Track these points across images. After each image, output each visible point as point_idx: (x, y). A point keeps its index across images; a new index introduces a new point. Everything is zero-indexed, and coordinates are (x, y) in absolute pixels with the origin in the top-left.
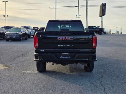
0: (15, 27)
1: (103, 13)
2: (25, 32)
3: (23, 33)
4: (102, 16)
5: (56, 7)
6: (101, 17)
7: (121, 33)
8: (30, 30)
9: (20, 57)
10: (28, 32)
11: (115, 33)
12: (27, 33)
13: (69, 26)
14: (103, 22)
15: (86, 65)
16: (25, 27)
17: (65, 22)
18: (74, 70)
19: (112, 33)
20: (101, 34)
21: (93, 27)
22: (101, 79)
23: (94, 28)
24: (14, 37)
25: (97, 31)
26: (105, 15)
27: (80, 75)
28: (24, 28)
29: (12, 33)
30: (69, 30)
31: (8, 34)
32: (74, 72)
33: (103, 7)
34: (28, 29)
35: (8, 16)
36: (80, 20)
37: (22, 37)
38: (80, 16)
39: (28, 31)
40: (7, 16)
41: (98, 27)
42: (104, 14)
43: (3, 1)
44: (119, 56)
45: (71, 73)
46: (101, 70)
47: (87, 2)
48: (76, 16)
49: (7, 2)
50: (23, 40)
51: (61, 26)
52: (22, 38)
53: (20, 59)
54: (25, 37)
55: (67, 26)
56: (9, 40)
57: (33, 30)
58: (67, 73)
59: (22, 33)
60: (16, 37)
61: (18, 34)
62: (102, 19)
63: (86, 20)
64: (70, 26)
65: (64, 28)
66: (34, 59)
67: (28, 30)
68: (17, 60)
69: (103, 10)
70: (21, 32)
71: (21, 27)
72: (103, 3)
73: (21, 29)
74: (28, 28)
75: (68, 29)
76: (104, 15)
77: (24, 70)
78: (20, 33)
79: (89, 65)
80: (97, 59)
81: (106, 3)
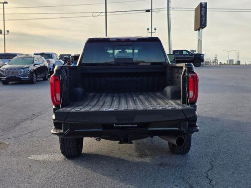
0: (21, 54)
1: (201, 23)
2: (42, 65)
3: (38, 66)
4: (199, 30)
5: (106, 12)
6: (197, 32)
7: (239, 62)
8: (53, 61)
9: (27, 119)
10: (49, 65)
11: (226, 63)
12: (46, 67)
13: (133, 51)
14: (201, 41)
15: (174, 141)
16: (42, 54)
17: (124, 42)
18: (147, 151)
19: (219, 64)
20: (199, 66)
21: (181, 51)
22: (209, 174)
23: (185, 53)
24: (18, 76)
25: (191, 59)
26: (206, 26)
27: (161, 165)
28: (40, 56)
29: (14, 68)
30: (132, 59)
31: (7, 69)
32: (147, 156)
33: (201, 11)
34: (48, 58)
35: (8, 32)
36: (157, 38)
37: (36, 75)
38: (155, 30)
39: (49, 62)
40: (6, 33)
41: (192, 51)
42: (203, 25)
44: (242, 115)
45: (140, 160)
46: (208, 148)
47: (169, 2)
48: (148, 29)
49: (6, 3)
50: (37, 81)
51: (116, 52)
52: (37, 78)
53: (26, 125)
54: (43, 75)
55: (129, 51)
56: (10, 83)
57: (60, 59)
58: (131, 159)
59: (35, 68)
60: (23, 76)
61: (27, 69)
62: (200, 36)
63: (168, 37)
64: (136, 51)
65: (122, 55)
66: (52, 132)
67: (50, 60)
68: (21, 128)
69: (201, 16)
70: (34, 65)
71: (35, 54)
72: (201, 3)
73: (33, 58)
74: (49, 56)
75: (131, 57)
76: (203, 28)
77: (33, 153)
78: (32, 68)
79: (180, 142)
80: (198, 128)
81: (206, 3)
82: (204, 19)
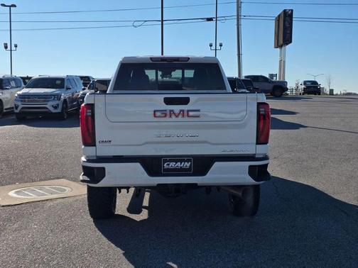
1: (284, 37)
4: (281, 46)
6: (278, 49)
14: (284, 62)
26: (291, 42)
33: (284, 21)
35: (16, 46)
38: (221, 45)
41: (272, 76)
42: (287, 41)
43: (3, 5)
47: (239, 8)
48: (211, 46)
69: (285, 28)
72: (285, 11)
76: (287, 44)
81: (292, 10)
82: (288, 32)
